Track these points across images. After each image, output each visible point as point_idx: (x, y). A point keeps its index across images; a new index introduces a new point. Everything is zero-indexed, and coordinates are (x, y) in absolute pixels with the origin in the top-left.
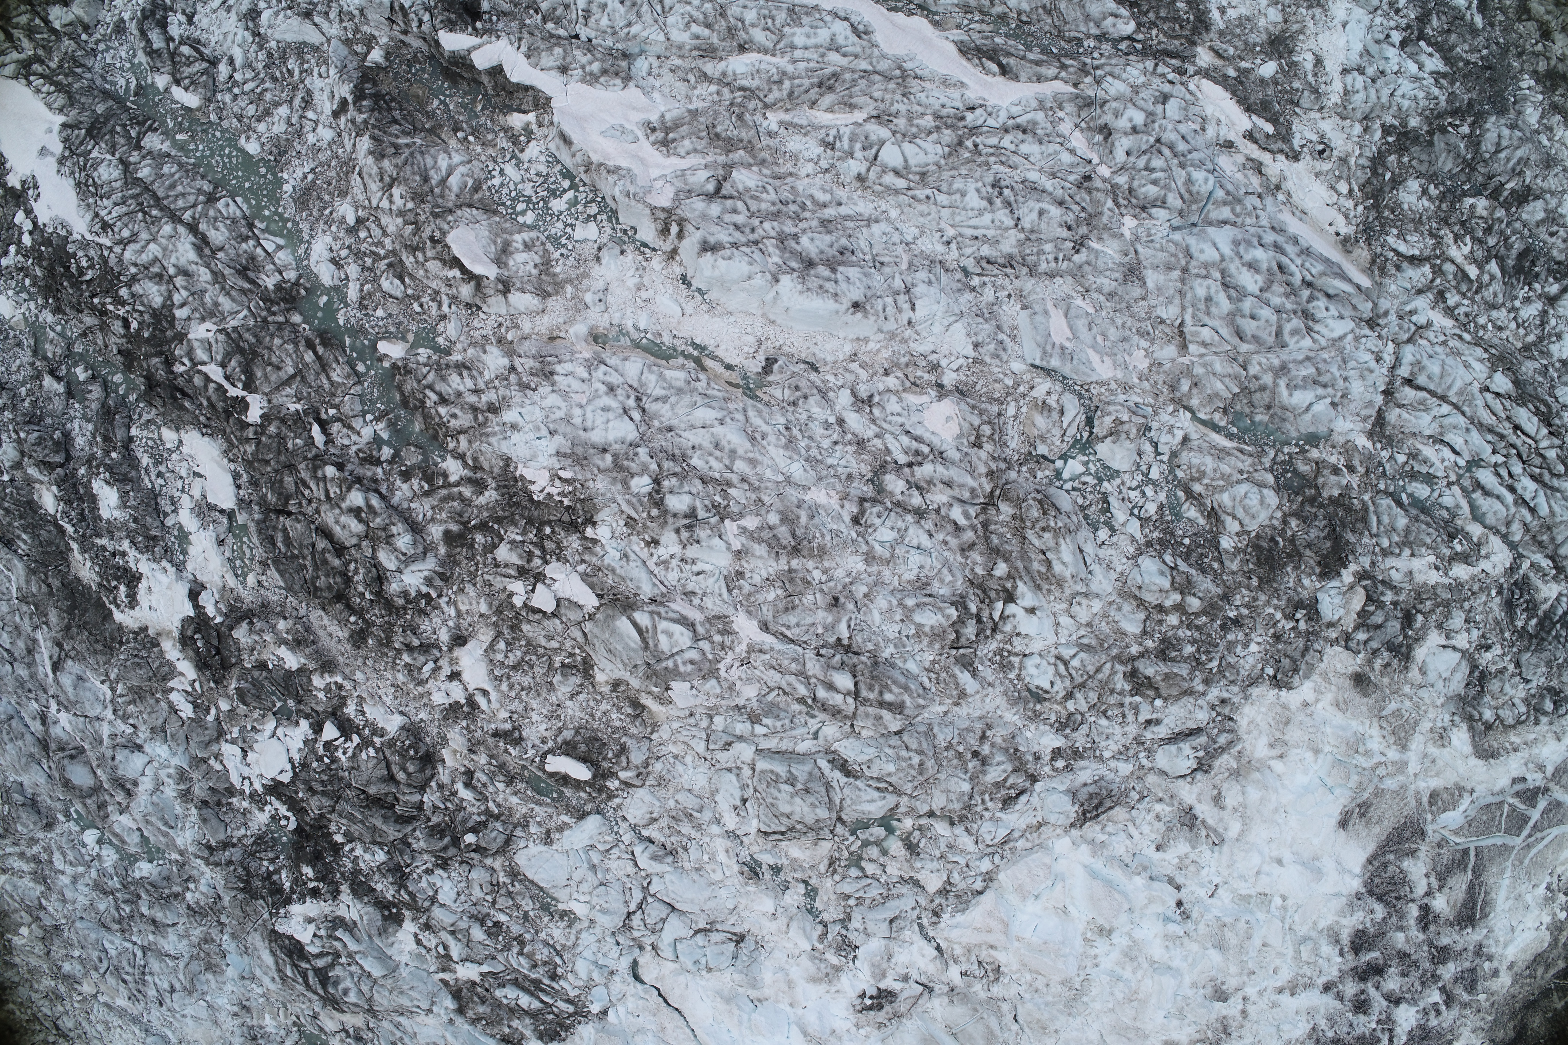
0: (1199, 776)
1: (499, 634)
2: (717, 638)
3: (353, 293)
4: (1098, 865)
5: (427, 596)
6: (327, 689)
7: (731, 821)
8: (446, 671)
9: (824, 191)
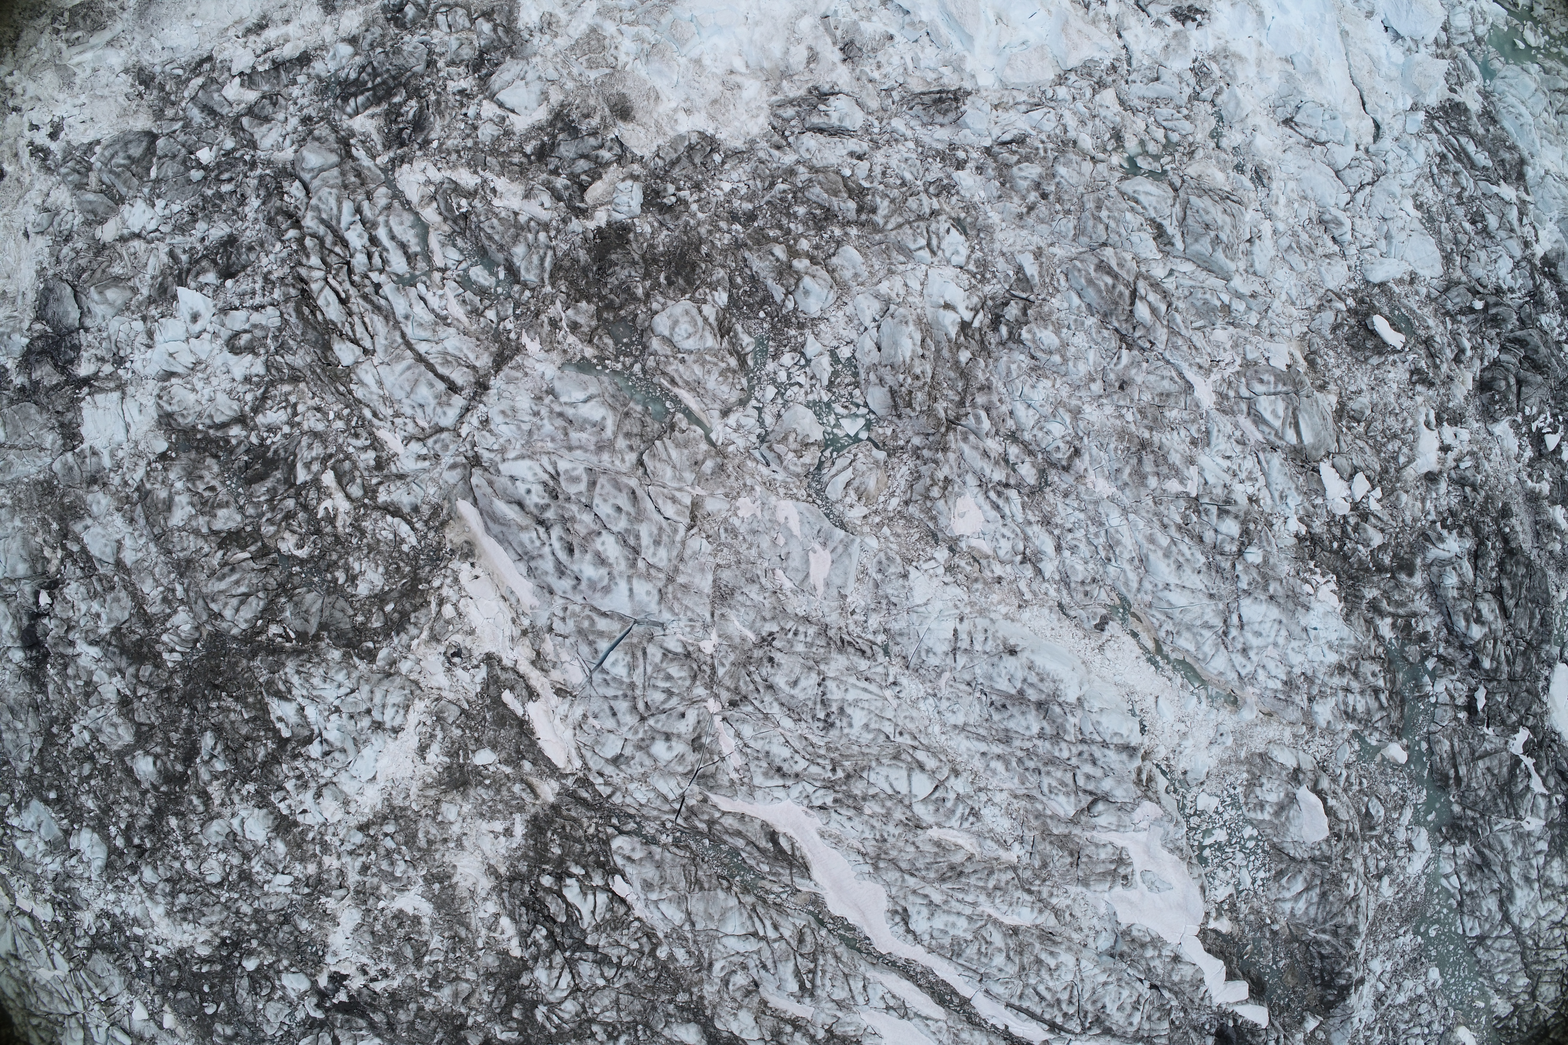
0: (826, 88)
1: (1399, 470)
2: (1232, 394)
3: (1408, 813)
4: (958, 47)
5: (1444, 526)
6: (1540, 478)
7: (1266, 227)
8: (1451, 455)
9: (994, 772)
